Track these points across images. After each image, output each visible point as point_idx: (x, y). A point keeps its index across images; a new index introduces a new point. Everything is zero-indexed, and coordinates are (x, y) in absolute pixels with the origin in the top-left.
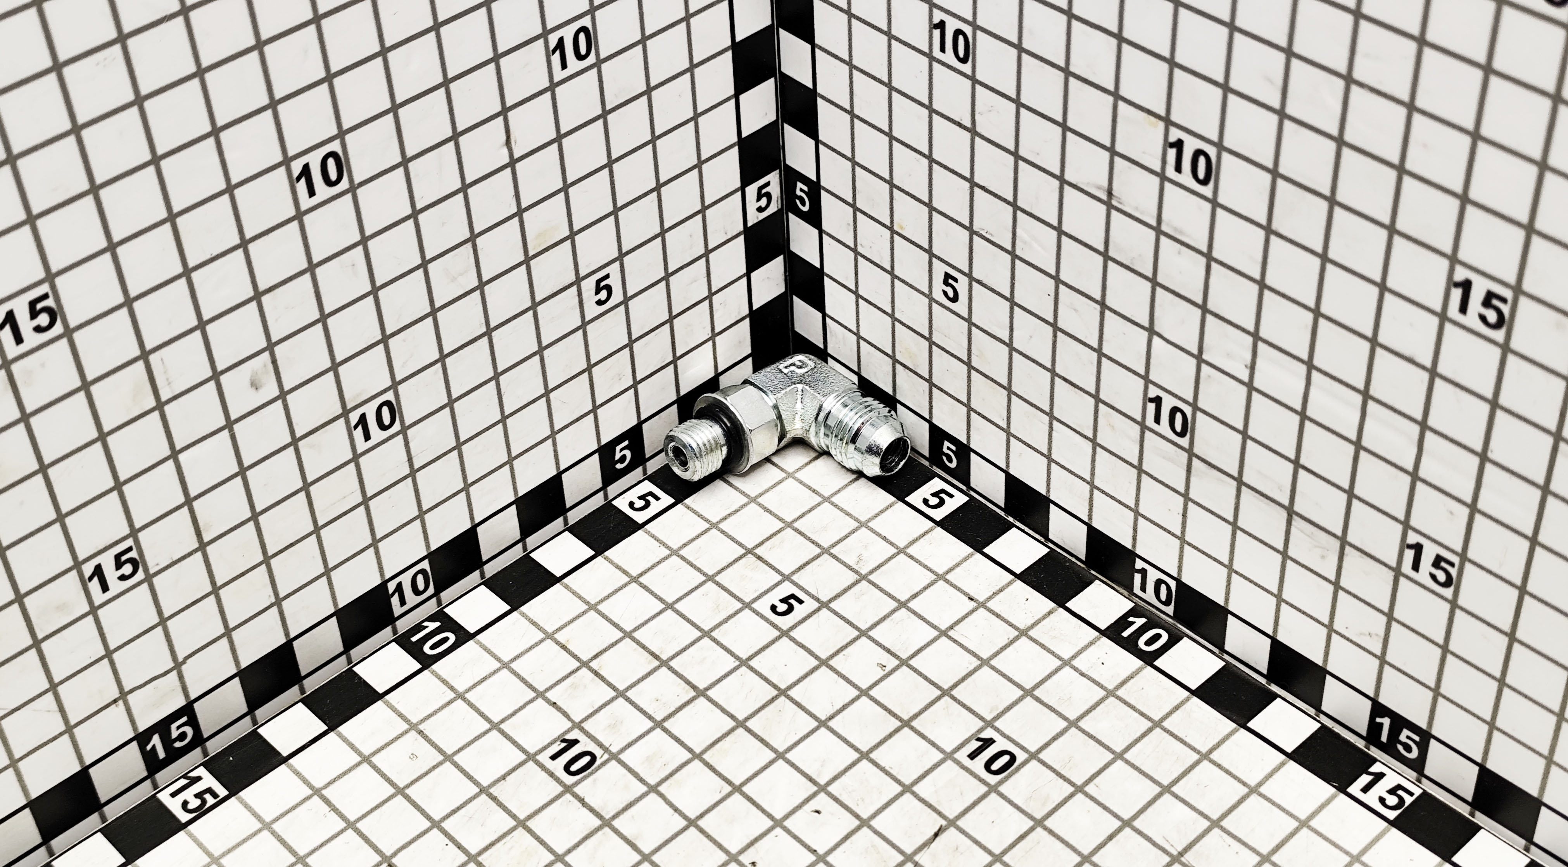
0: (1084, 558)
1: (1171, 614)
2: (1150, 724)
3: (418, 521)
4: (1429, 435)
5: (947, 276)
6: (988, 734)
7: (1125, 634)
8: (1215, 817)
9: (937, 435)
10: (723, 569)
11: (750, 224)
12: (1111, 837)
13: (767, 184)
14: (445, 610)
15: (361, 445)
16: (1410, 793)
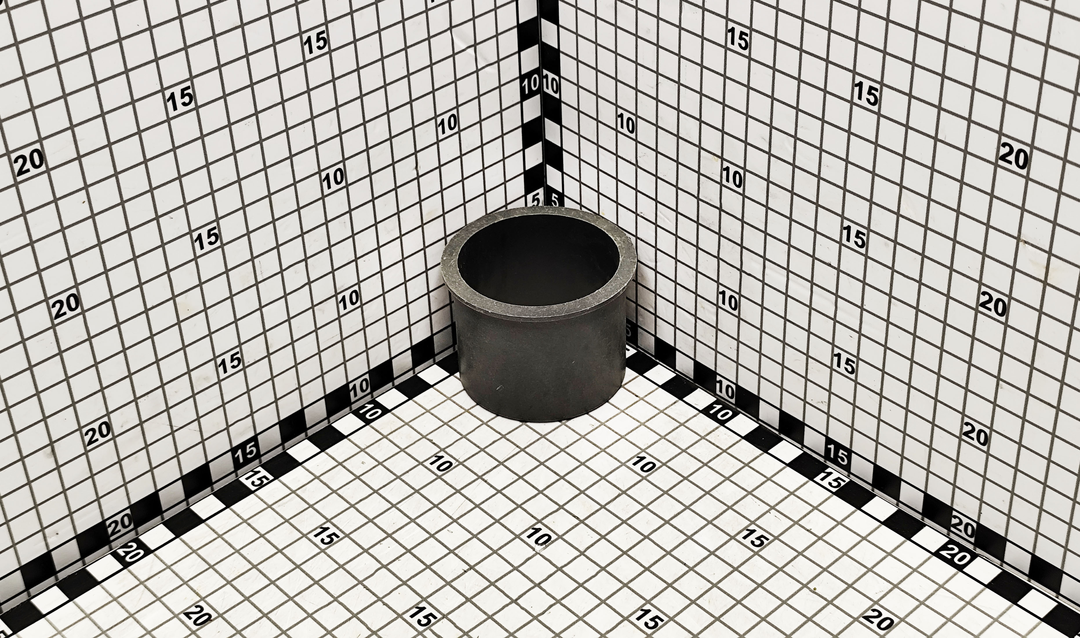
0: (692, 378)
1: (734, 402)
2: (721, 451)
3: (365, 354)
4: (839, 299)
6: (642, 455)
7: (712, 412)
8: (749, 491)
12: (700, 498)
13: (538, 194)
14: (376, 400)
15: (342, 312)
16: (844, 481)
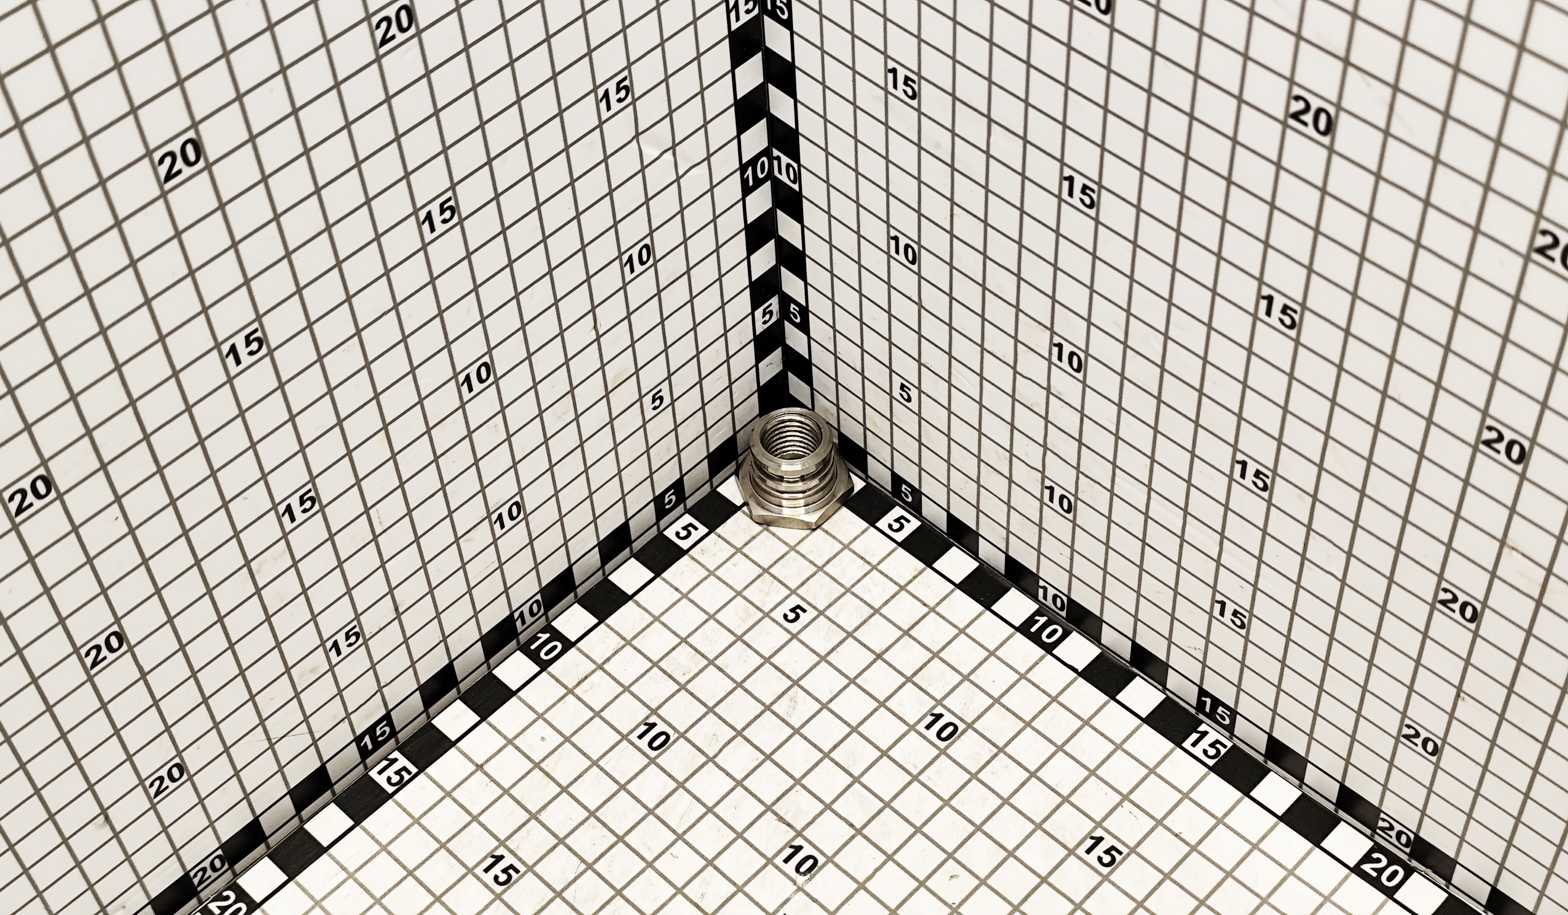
0: (1003, 573)
1: (1065, 616)
2: (1049, 699)
4: (1225, 541)
5: (903, 387)
6: (938, 710)
7: (1033, 630)
8: (1092, 767)
9: (897, 480)
10: (748, 586)
11: (758, 333)
12: (1023, 784)
13: (771, 305)
14: (553, 624)
15: (498, 531)
16: (1225, 746)
